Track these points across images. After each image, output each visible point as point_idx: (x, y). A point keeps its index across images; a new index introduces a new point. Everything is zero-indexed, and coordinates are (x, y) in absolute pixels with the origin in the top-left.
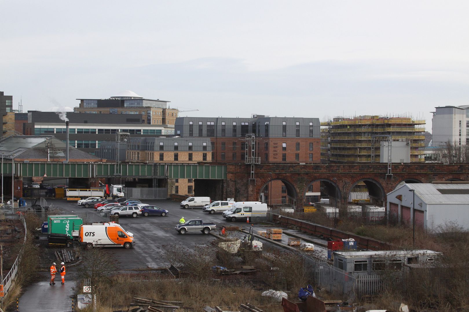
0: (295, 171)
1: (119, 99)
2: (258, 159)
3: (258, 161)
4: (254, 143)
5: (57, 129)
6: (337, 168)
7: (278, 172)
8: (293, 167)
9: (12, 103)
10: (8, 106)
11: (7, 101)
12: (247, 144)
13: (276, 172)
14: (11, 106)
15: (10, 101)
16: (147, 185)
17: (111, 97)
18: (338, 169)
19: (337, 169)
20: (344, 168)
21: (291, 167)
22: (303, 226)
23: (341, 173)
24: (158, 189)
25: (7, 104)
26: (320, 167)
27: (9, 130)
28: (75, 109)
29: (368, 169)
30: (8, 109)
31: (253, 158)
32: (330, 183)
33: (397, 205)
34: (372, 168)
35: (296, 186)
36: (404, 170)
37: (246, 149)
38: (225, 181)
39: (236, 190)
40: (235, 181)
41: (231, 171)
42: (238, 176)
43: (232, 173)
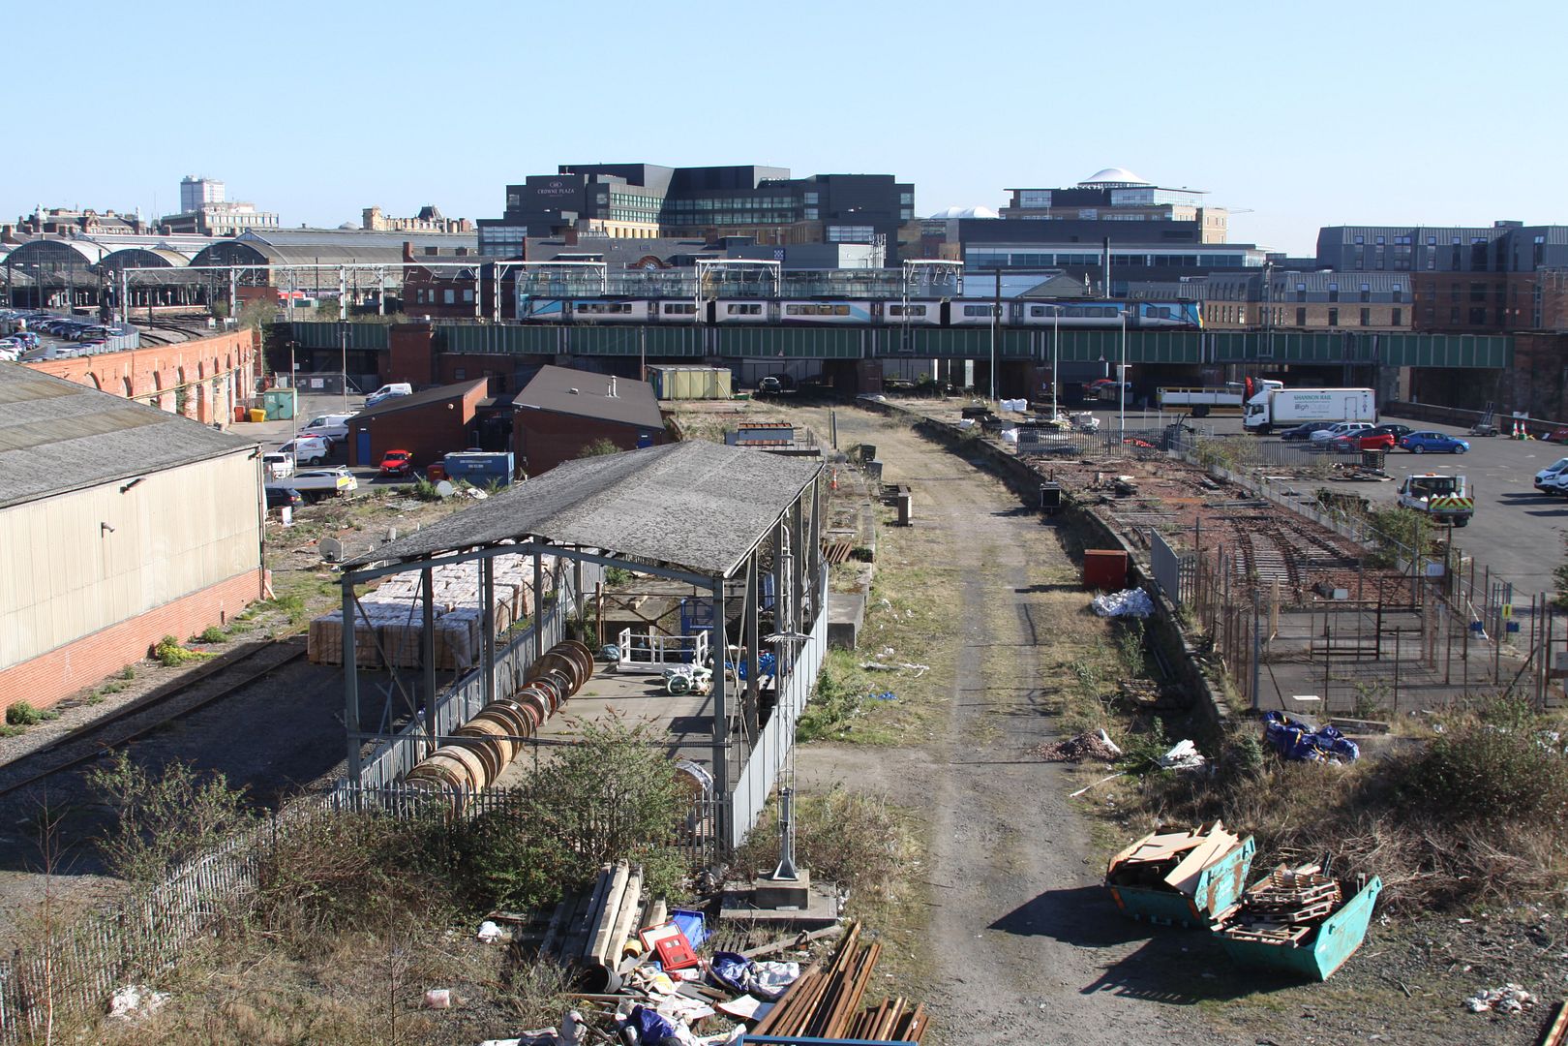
1: (1099, 187)
5: (1013, 255)
9: (912, 199)
10: (905, 207)
11: (902, 195)
14: (911, 207)
15: (908, 195)
25: (903, 202)
28: (1001, 211)
30: (905, 214)
38: (1508, 372)
39: (1534, 392)
40: (1533, 372)
41: (1525, 349)
42: (1539, 361)
43: (1526, 353)
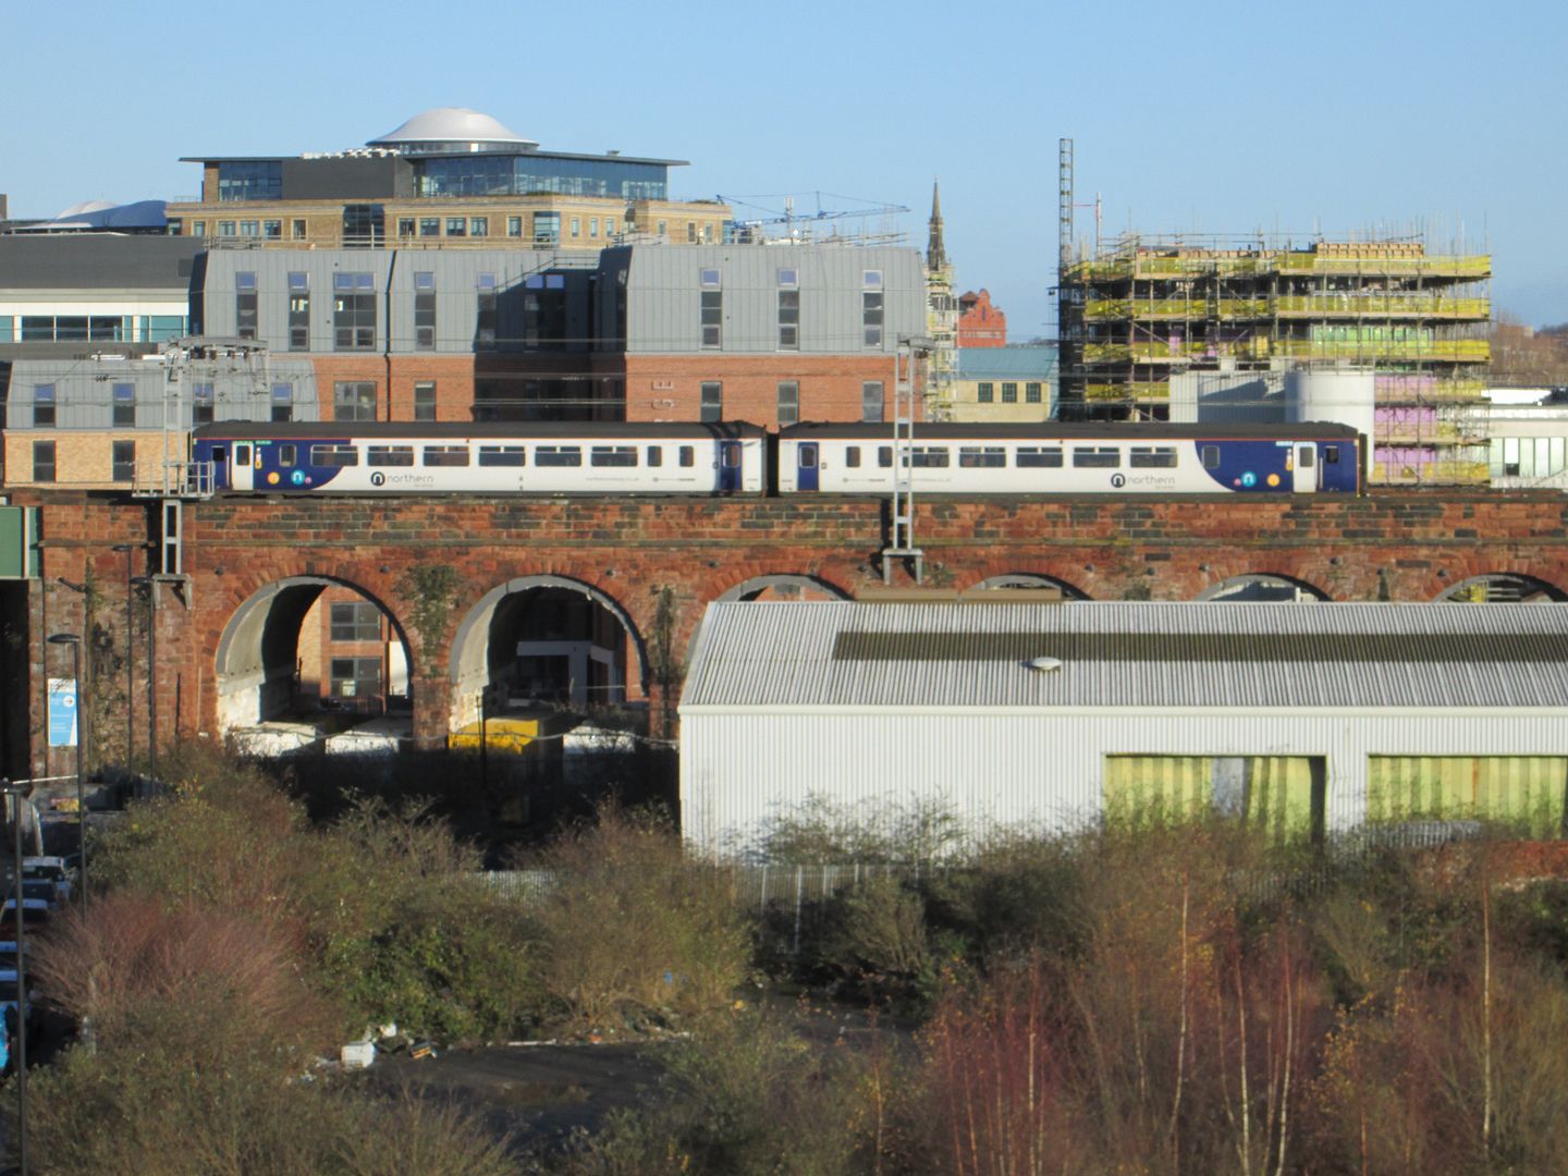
0: (399, 536)
6: (622, 515)
7: (311, 542)
8: (390, 513)
13: (299, 542)
18: (631, 525)
19: (619, 525)
20: (658, 516)
21: (377, 515)
23: (642, 546)
26: (532, 513)
29: (789, 525)
32: (589, 598)
34: (811, 517)
35: (406, 617)
36: (987, 528)
38: (35, 588)
39: (96, 632)
40: (88, 590)
41: (66, 534)
42: (103, 561)
43: (71, 545)
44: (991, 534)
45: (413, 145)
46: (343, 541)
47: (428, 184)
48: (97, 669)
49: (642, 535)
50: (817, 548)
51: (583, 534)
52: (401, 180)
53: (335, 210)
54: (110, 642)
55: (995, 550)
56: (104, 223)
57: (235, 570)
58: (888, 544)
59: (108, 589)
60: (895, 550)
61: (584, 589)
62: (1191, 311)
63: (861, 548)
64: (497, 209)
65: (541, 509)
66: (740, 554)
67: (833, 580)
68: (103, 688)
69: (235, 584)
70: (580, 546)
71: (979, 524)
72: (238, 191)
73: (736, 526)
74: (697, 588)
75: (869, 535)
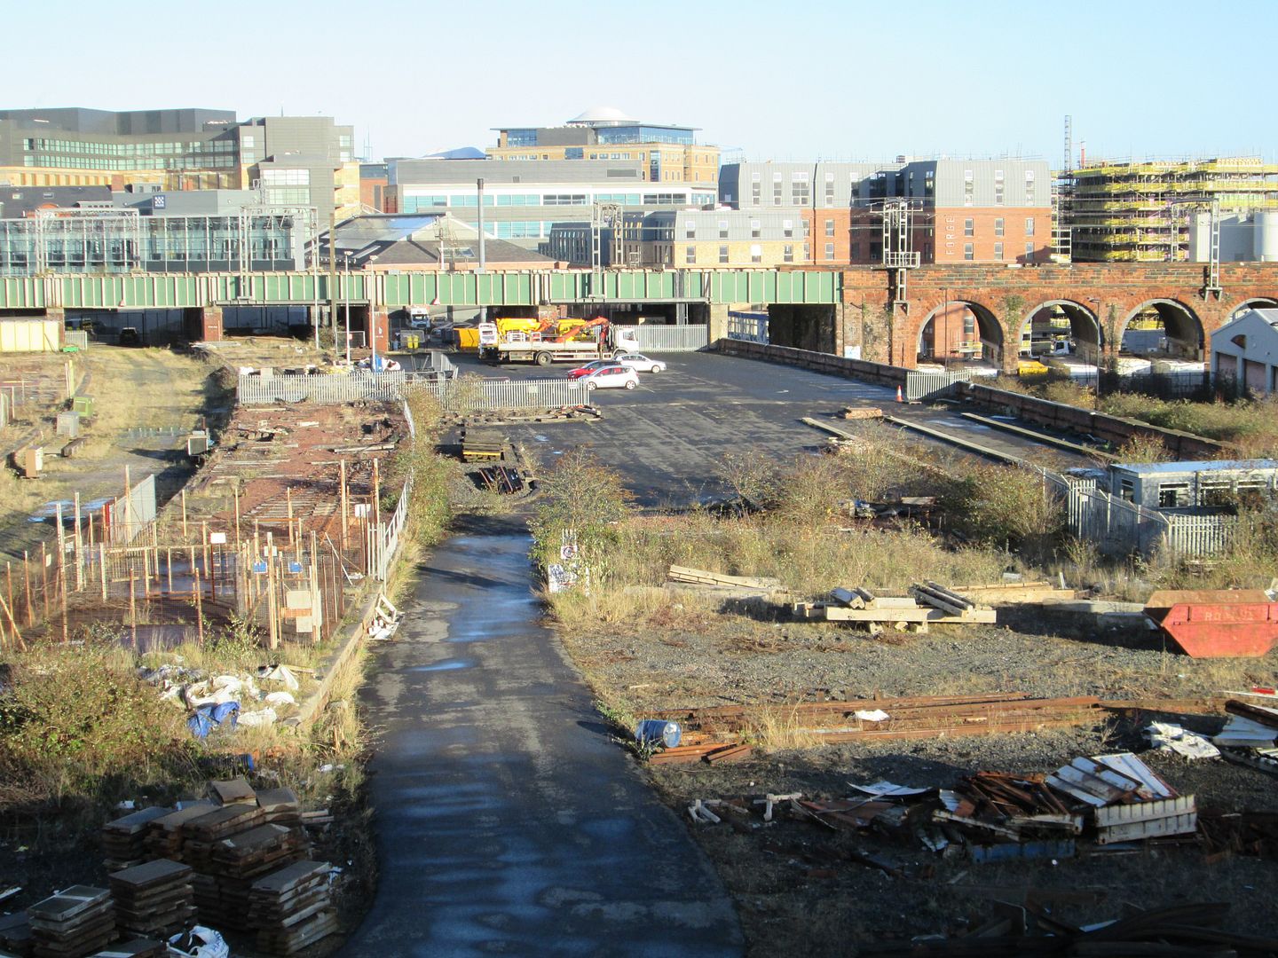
0: (998, 283)
1: (586, 126)
2: (914, 256)
3: (914, 262)
4: (906, 220)
5: (452, 197)
6: (1095, 274)
7: (961, 286)
8: (995, 273)
9: (352, 141)
10: (344, 149)
11: (341, 138)
12: (886, 223)
13: (955, 284)
14: (350, 149)
15: (348, 138)
16: (663, 319)
17: (569, 122)
18: (1099, 278)
19: (1093, 278)
20: (1110, 274)
21: (989, 274)
22: (1027, 407)
23: (1103, 287)
24: (688, 327)
25: (341, 145)
26: (1055, 273)
27: (349, 202)
29: (1165, 277)
30: (344, 156)
31: (903, 253)
32: (1078, 309)
33: (1233, 358)
34: (1174, 274)
35: (1000, 317)
36: (1250, 278)
37: (885, 235)
38: (839, 307)
39: (865, 326)
40: (863, 307)
41: (853, 283)
42: (869, 295)
43: (855, 289)
44: (1250, 281)
45: (592, 123)
46: (974, 286)
47: (601, 139)
48: (865, 342)
49: (1103, 283)
50: (1176, 287)
51: (1077, 282)
52: (591, 137)
53: (561, 150)
54: (871, 330)
55: (1251, 287)
56: (450, 157)
57: (926, 299)
58: (1207, 285)
59: (870, 307)
60: (1212, 288)
61: (1076, 305)
62: (1162, 188)
63: (1195, 287)
64: (633, 149)
65: (1059, 271)
66: (1144, 290)
67: (1183, 301)
68: (868, 350)
69: (928, 305)
70: (1076, 287)
71: (1245, 276)
72: (516, 143)
73: (1142, 278)
74: (1125, 304)
75: (1199, 282)
